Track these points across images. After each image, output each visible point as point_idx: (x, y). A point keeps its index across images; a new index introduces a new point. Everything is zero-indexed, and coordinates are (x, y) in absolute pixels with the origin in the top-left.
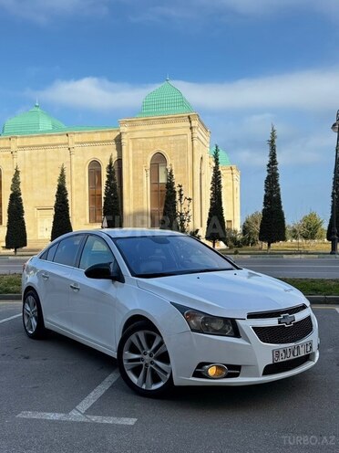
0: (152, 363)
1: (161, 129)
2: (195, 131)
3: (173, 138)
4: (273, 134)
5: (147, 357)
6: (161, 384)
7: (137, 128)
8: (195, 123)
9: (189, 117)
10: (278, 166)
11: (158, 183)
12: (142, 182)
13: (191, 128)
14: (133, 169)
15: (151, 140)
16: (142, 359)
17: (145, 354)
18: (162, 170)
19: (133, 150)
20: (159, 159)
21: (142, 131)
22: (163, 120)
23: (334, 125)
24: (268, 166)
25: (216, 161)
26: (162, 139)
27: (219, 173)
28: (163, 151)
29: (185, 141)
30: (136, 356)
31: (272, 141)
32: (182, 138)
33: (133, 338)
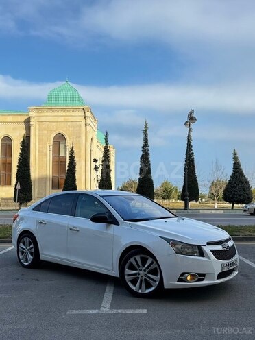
0: (145, 275)
1: (62, 116)
2: (88, 119)
3: (71, 124)
4: (146, 126)
5: (142, 272)
6: (152, 289)
7: (43, 114)
8: (88, 114)
9: (83, 109)
10: (149, 148)
11: (59, 156)
12: (46, 154)
13: (85, 117)
14: (39, 144)
15: (54, 124)
16: (139, 274)
17: (141, 270)
18: (62, 146)
19: (39, 130)
20: (60, 138)
21: (47, 117)
22: (64, 110)
23: (186, 123)
24: (143, 147)
25: (106, 142)
26: (63, 124)
27: (108, 151)
28: (63, 133)
29: (81, 126)
30: (134, 272)
31: (146, 131)
32: (78, 123)
33: (132, 260)
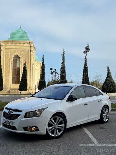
1: (18, 46)
2: (32, 48)
3: (23, 50)
4: (64, 52)
7: (8, 44)
8: (31, 45)
9: (30, 43)
10: (65, 64)
11: (16, 67)
12: (9, 65)
13: (30, 47)
14: (5, 60)
15: (13, 50)
18: (18, 62)
19: (6, 53)
20: (17, 58)
21: (10, 46)
22: (19, 42)
23: (84, 51)
24: (62, 63)
25: (43, 60)
26: (18, 50)
27: (44, 65)
28: (19, 55)
29: (28, 52)
31: (64, 55)
32: (26, 50)
